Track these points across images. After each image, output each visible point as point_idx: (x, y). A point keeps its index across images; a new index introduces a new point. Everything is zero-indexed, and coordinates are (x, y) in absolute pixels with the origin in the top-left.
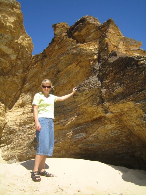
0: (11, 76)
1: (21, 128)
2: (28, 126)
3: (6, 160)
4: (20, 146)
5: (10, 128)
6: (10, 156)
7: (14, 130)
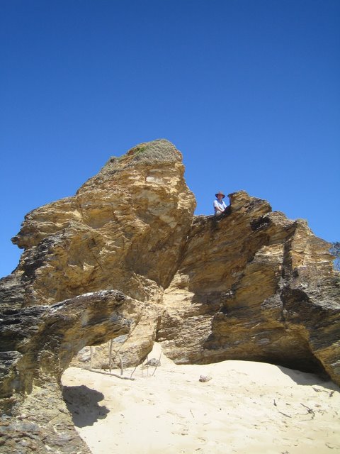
0: (168, 247)
1: (187, 320)
2: (196, 318)
3: (172, 359)
4: (189, 342)
5: (172, 318)
6: (176, 354)
7: (177, 321)
